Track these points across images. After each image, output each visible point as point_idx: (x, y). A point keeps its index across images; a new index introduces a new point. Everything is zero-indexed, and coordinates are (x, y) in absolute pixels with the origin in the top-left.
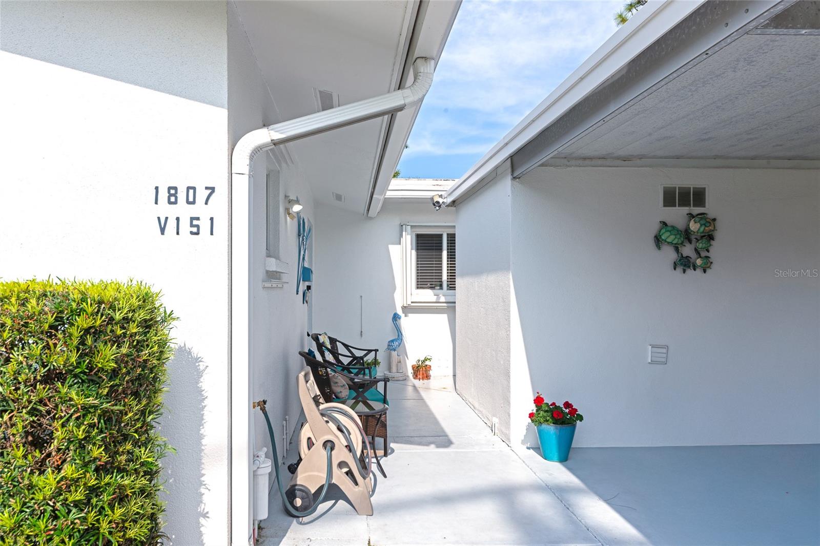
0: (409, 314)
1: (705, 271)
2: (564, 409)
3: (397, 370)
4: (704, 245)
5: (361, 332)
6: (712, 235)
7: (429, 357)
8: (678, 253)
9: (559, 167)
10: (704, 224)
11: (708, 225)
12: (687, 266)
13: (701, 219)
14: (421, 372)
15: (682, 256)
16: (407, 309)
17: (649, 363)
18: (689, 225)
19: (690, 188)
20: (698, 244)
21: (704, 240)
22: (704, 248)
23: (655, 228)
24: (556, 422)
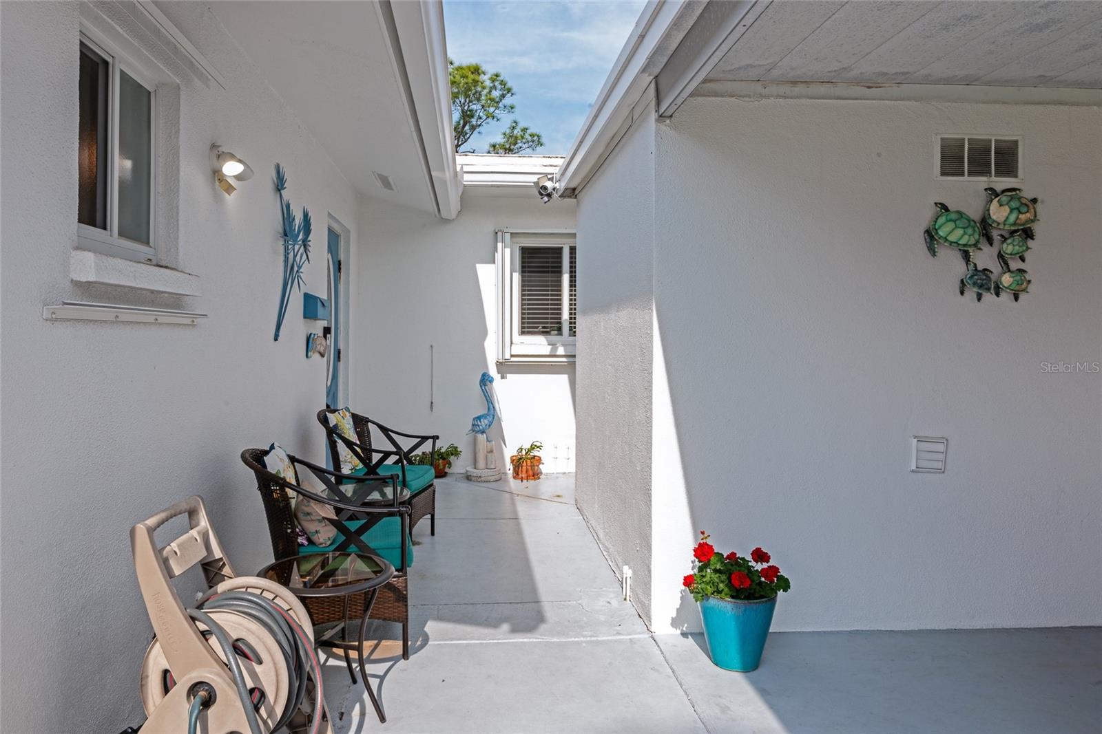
0: (508, 375)
1: (1016, 298)
2: (752, 563)
3: (487, 464)
4: (1017, 248)
5: (432, 403)
6: (1031, 231)
7: (538, 444)
8: (967, 264)
9: (747, 99)
10: (1017, 209)
11: (1024, 209)
12: (986, 286)
13: (1012, 198)
14: (524, 468)
15: (976, 269)
16: (505, 367)
17: (913, 471)
18: (988, 210)
19: (990, 141)
20: (1005, 246)
21: (1017, 238)
22: (1016, 254)
23: (926, 216)
24: (737, 594)
